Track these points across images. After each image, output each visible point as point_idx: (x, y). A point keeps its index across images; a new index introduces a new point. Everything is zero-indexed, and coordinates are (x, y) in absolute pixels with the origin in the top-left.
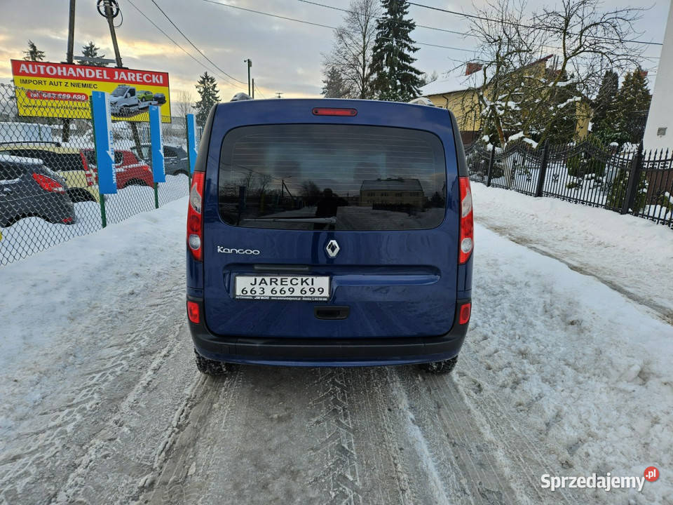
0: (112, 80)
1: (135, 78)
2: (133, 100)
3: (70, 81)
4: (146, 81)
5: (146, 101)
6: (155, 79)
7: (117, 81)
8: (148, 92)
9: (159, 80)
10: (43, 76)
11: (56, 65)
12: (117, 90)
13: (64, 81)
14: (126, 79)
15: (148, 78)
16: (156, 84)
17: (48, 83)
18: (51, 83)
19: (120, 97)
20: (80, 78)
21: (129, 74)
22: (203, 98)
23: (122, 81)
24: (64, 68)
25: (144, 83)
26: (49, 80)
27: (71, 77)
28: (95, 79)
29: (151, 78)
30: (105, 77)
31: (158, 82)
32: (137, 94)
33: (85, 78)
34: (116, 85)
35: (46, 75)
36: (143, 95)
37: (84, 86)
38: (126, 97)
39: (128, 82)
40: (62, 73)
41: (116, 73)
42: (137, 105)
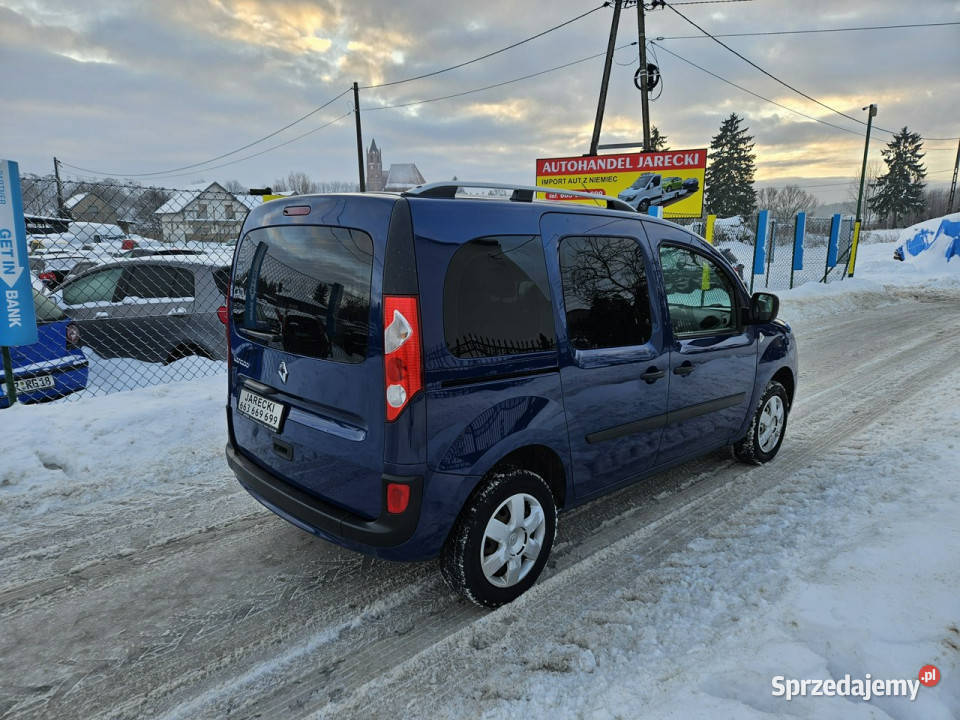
0: (635, 169)
1: (663, 162)
2: (656, 191)
3: (588, 176)
4: (676, 164)
5: (672, 190)
6: (688, 160)
7: (641, 169)
8: (677, 179)
9: (693, 160)
10: (564, 173)
11: (577, 159)
12: (638, 181)
13: (583, 176)
14: (651, 165)
15: (679, 160)
16: (689, 167)
17: (567, 181)
18: (570, 181)
19: (642, 189)
20: (601, 171)
21: (656, 158)
22: (892, 169)
23: (648, 168)
24: (585, 162)
25: (673, 167)
26: (568, 177)
27: (591, 171)
28: (616, 170)
29: (683, 160)
30: (628, 166)
31: (692, 163)
32: (662, 182)
33: (606, 171)
34: (637, 175)
35: (567, 172)
36: (670, 183)
37: (603, 180)
38: (648, 188)
39: (654, 169)
40: (583, 168)
41: (641, 159)
42: (660, 197)
